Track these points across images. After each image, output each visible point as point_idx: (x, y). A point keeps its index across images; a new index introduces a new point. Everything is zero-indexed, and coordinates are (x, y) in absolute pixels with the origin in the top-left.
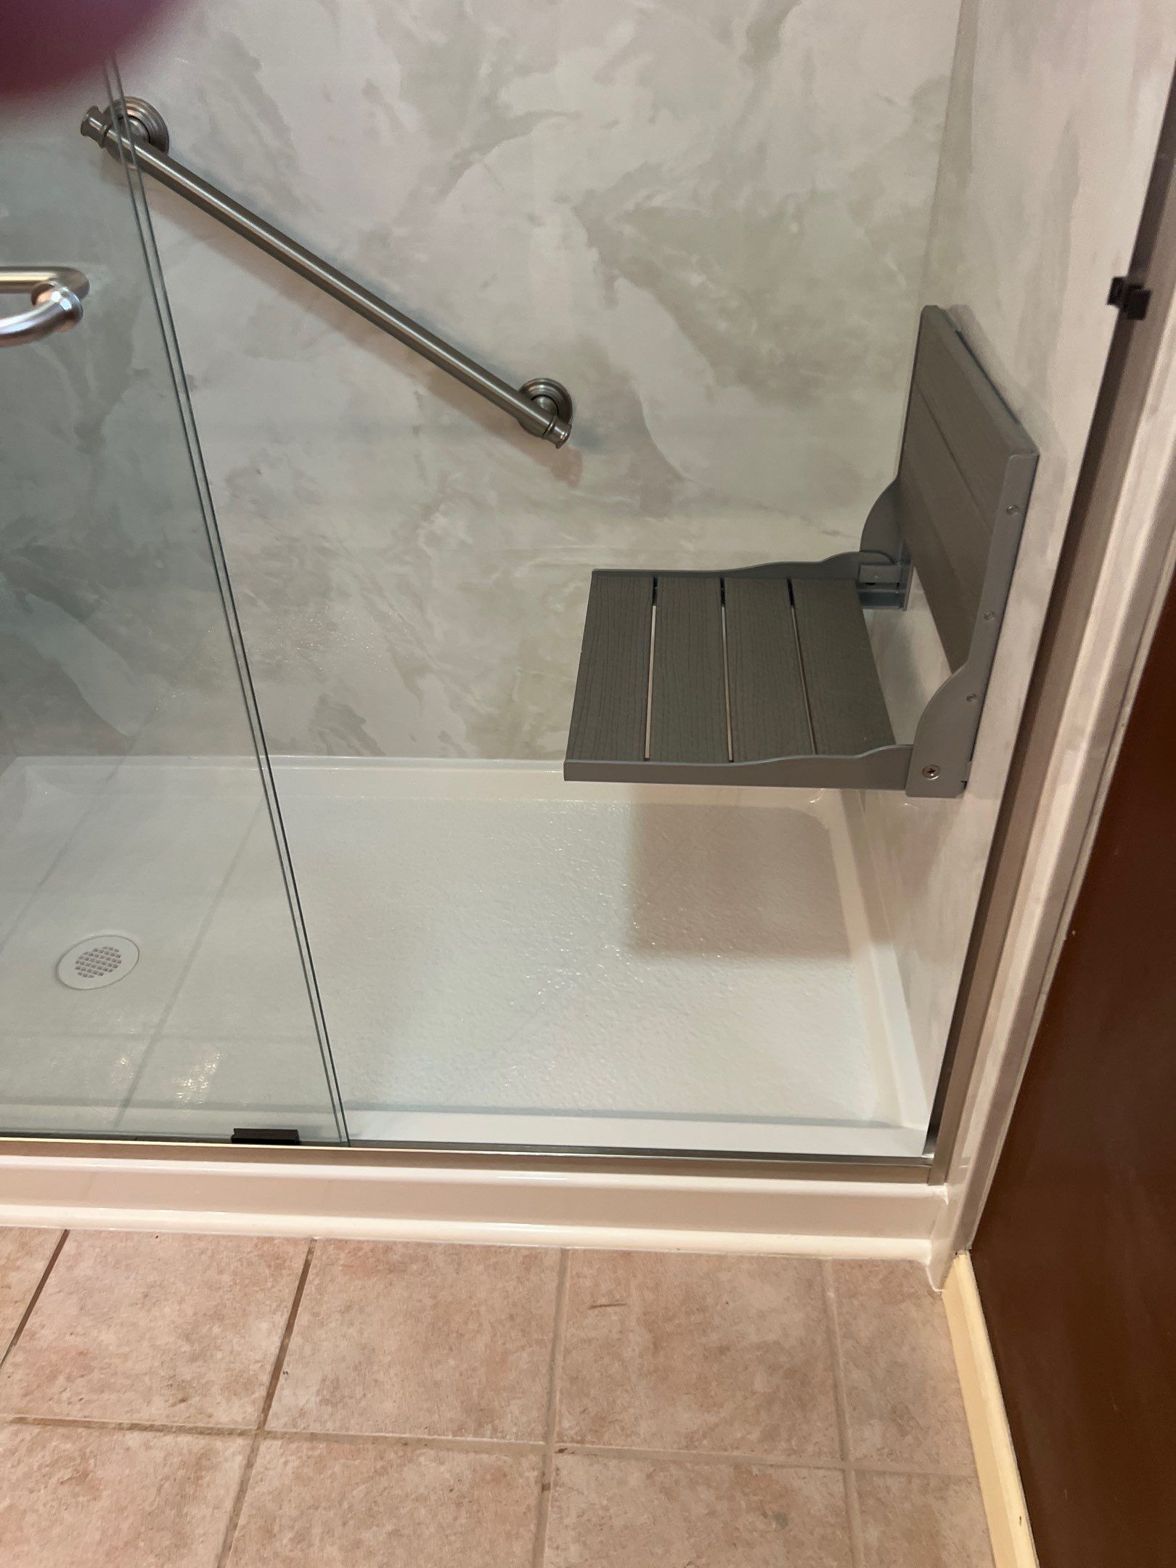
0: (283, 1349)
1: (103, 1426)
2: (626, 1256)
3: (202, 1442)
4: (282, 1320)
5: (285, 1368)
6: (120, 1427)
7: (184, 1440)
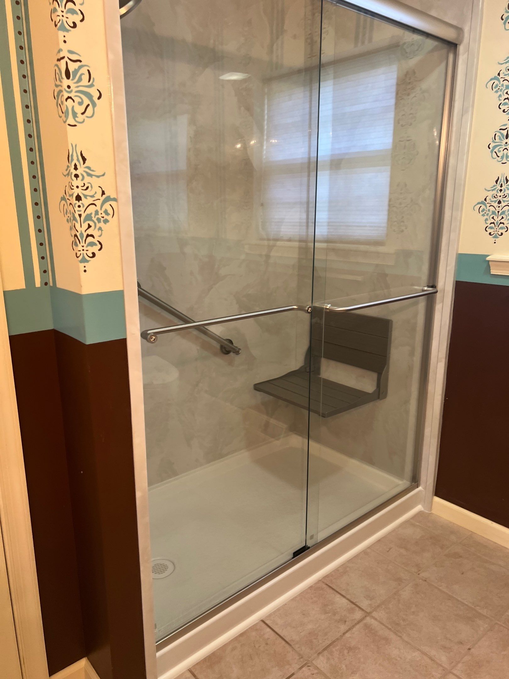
0: (348, 599)
1: (338, 639)
2: (379, 541)
3: (361, 624)
4: (339, 596)
5: (354, 601)
6: (341, 636)
7: (357, 627)
